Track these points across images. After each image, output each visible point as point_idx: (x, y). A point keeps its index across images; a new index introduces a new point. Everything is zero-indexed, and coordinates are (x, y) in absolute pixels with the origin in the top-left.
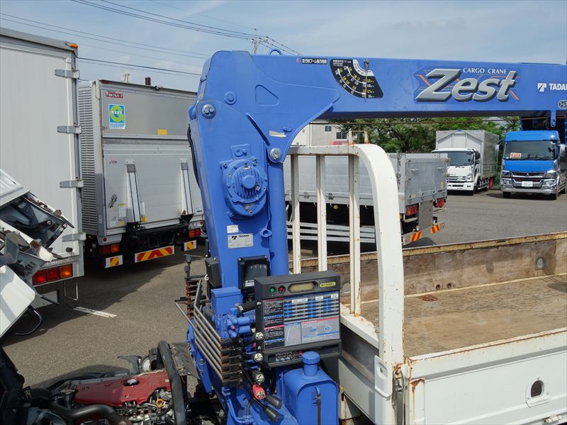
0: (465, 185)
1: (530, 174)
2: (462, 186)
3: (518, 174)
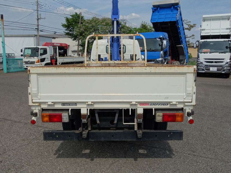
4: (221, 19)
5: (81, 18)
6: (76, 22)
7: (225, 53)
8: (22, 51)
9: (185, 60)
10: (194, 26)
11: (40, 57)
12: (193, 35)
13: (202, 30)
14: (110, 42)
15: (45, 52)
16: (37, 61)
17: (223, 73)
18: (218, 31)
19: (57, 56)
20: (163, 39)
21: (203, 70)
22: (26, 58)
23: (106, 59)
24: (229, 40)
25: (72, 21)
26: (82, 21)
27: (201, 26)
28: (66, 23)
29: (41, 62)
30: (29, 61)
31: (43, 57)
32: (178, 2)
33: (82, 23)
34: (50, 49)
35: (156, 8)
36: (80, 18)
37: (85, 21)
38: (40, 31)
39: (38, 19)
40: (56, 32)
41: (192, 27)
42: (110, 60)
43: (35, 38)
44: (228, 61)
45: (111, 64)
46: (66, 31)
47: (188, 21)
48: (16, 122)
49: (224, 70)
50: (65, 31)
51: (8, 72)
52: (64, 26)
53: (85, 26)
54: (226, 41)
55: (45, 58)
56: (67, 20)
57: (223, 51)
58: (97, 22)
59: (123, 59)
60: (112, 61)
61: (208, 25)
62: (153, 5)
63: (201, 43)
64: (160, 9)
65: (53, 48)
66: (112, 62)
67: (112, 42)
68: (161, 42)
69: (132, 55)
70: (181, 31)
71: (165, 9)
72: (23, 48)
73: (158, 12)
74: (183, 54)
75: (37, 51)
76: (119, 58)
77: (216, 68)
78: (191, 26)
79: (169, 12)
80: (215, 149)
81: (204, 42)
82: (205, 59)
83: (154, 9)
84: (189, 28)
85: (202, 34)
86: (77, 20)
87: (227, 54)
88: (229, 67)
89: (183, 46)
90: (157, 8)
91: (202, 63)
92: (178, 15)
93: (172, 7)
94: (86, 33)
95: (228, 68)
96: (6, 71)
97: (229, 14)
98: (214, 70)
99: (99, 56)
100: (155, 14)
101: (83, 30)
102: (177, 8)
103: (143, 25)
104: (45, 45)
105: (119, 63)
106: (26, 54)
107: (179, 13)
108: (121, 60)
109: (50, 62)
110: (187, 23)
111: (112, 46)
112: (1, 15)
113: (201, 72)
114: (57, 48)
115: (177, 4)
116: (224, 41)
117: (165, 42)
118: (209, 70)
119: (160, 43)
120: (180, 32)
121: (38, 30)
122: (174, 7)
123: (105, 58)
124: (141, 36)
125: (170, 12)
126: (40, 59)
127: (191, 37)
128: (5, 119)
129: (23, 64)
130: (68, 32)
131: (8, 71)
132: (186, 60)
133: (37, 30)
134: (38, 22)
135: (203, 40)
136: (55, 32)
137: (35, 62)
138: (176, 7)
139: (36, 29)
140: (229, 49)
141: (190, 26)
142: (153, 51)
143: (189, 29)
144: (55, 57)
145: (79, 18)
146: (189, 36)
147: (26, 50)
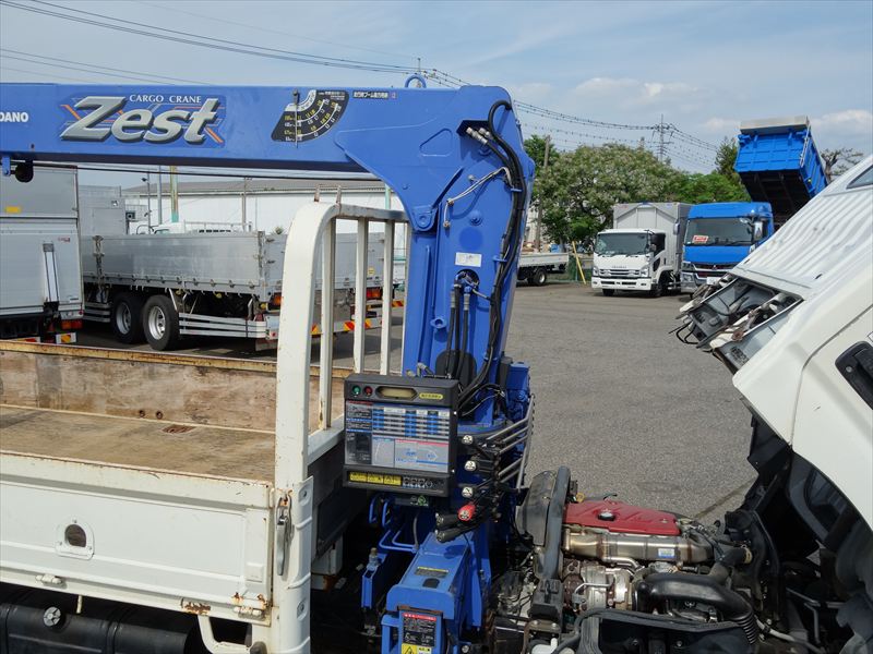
0: (639, 281)
1: (718, 267)
2: (635, 283)
3: (702, 267)
5: (549, 150)
20: (757, 219)
26: (551, 159)
32: (804, 123)
33: (549, 163)
35: (748, 137)
36: (547, 149)
37: (558, 156)
53: (559, 170)
58: (591, 160)
62: (742, 130)
64: (758, 139)
68: (751, 226)
71: (772, 139)
73: (755, 147)
79: (781, 144)
83: (745, 139)
86: (537, 154)
90: (750, 137)
92: (804, 154)
93: (791, 134)
100: (746, 151)
101: (555, 183)
102: (803, 136)
107: (806, 150)
115: (803, 128)
117: (759, 225)
122: (794, 134)
125: (785, 147)
138: (801, 135)
145: (544, 149)
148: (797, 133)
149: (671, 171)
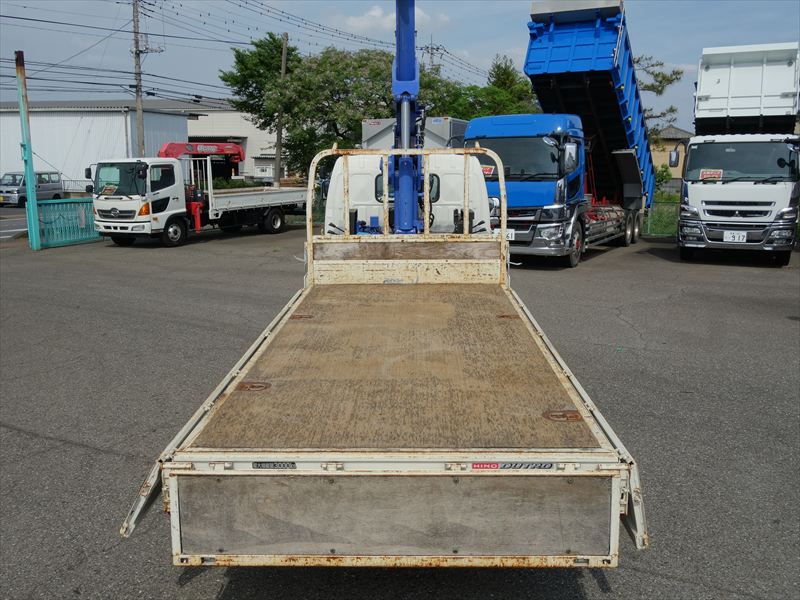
4: (765, 60)
5: (288, 54)
6: (268, 67)
7: (774, 183)
8: (88, 175)
9: (641, 198)
10: (674, 77)
11: (151, 197)
12: (672, 110)
13: (700, 99)
14: (390, 169)
15: (167, 176)
16: (141, 210)
17: (767, 249)
18: (755, 102)
19: (207, 189)
20: (567, 139)
21: (700, 239)
22: (103, 197)
23: (375, 229)
24: (791, 137)
25: (256, 65)
26: (290, 64)
27: (696, 84)
28: (235, 71)
29: (154, 212)
30: (114, 209)
31: (163, 193)
32: (618, 4)
33: (289, 71)
34: (183, 167)
35: (541, 25)
36: (284, 52)
37: (299, 61)
38: (145, 94)
39: (138, 54)
40: (200, 97)
41: (670, 81)
42: (386, 230)
43: (129, 118)
44: (786, 209)
45: (391, 246)
46: (237, 98)
47: (654, 62)
48: (98, 451)
49: (771, 242)
50: (231, 97)
51: (44, 247)
52: (227, 78)
53: (300, 79)
54: (780, 142)
55: (168, 199)
56: (241, 59)
57: (768, 176)
58: (340, 66)
59: (431, 224)
60: (395, 236)
61: (719, 82)
62: (532, 16)
63: (693, 147)
64: (555, 29)
65: (195, 162)
66: (394, 238)
67: (396, 169)
68: (559, 150)
69: (459, 212)
70: (627, 104)
71: (574, 28)
72: (92, 162)
73: (551, 39)
74: (636, 179)
75: (140, 177)
76: (417, 223)
77: (744, 233)
78: (664, 77)
79: (585, 36)
80: (697, 549)
81: (705, 143)
82: (707, 203)
83: (537, 29)
84: (658, 84)
85: (700, 115)
86: (273, 58)
87: (780, 186)
88: (787, 229)
89: (635, 154)
90: (544, 25)
91: (696, 215)
92: (618, 49)
93: (599, 22)
94: (304, 104)
95: (786, 234)
96: (39, 243)
97: (794, 45)
98: (736, 240)
99: (354, 215)
100: (539, 45)
101: (294, 96)
102: (616, 25)
103: (498, 67)
104: (167, 155)
105: (418, 240)
106: (104, 184)
107: (620, 42)
108: (422, 231)
109: (184, 210)
110: (651, 69)
111: (394, 183)
112: (16, 52)
113: (695, 246)
114: (206, 161)
115: (615, 12)
116: (772, 142)
117: (570, 149)
118: (722, 240)
119: (555, 152)
120: (624, 105)
121: (137, 91)
122: (603, 21)
123: (372, 218)
124: (488, 154)
125: (592, 40)
126: (153, 203)
127: (663, 115)
128: (65, 442)
129: (93, 219)
130: (245, 98)
131: (45, 242)
132: (644, 198)
133: (134, 90)
134: (138, 65)
135: (700, 139)
136: (196, 96)
137: (133, 212)
138: (612, 23)
139: (131, 86)
140: (787, 168)
141: (660, 79)
142: (531, 179)
143: (658, 90)
144: (202, 194)
145: (280, 53)
146: (656, 112)
147: (103, 171)
148: (607, 20)
149: (440, 81)
